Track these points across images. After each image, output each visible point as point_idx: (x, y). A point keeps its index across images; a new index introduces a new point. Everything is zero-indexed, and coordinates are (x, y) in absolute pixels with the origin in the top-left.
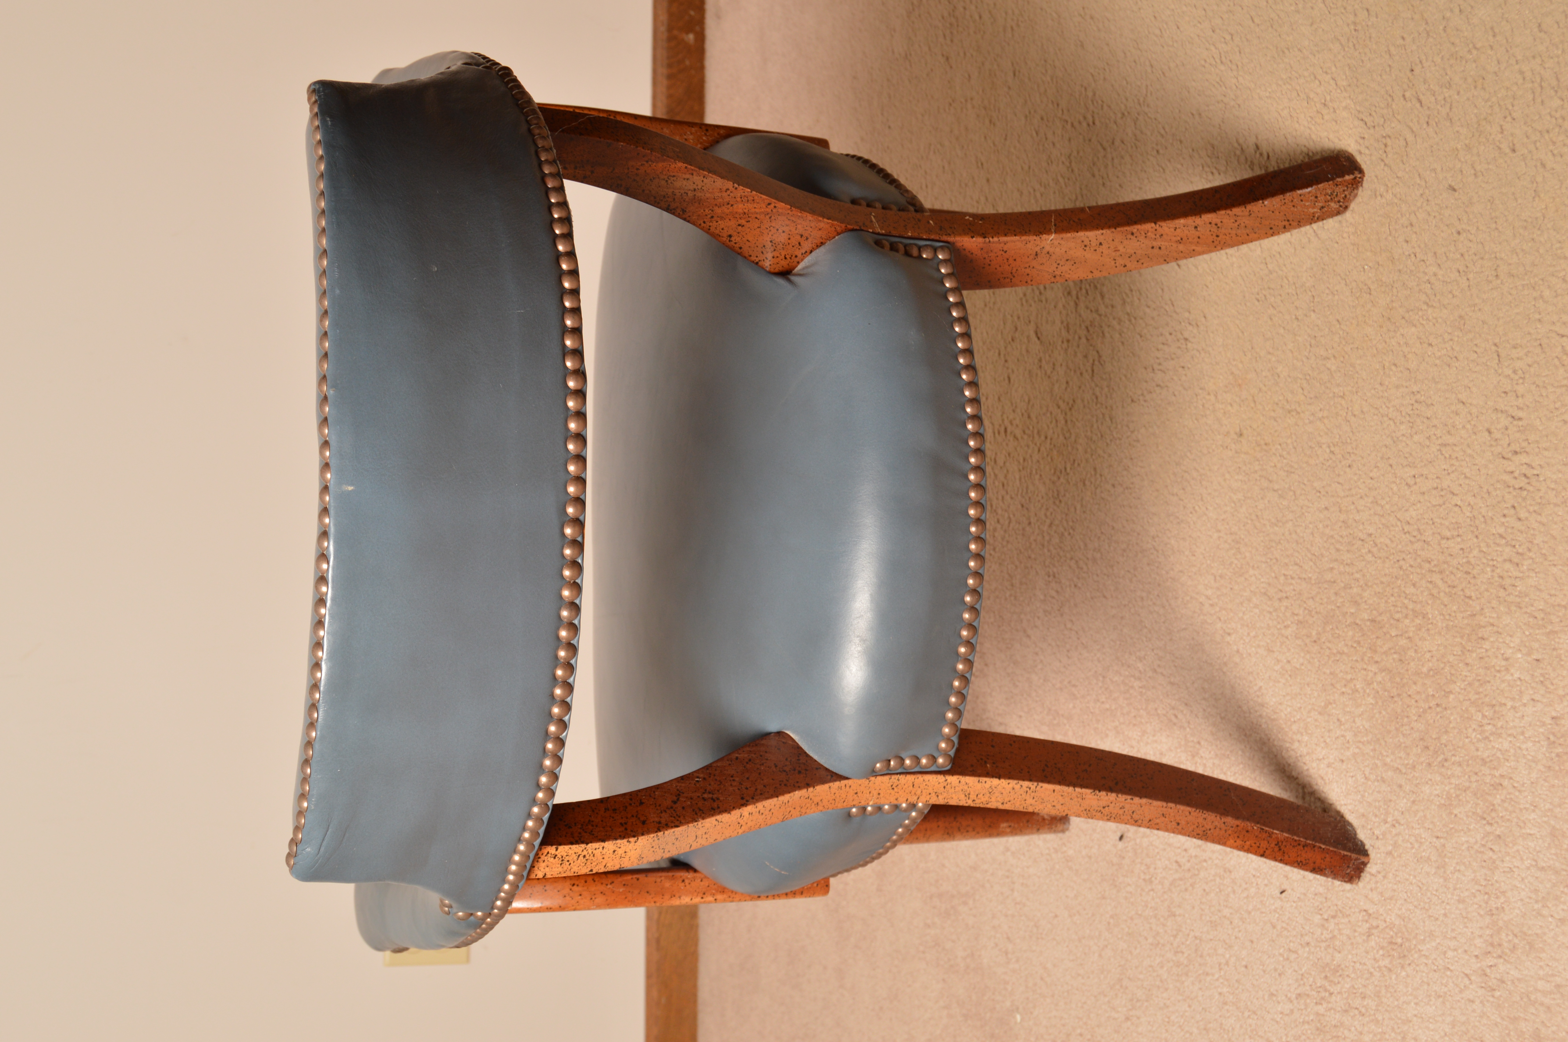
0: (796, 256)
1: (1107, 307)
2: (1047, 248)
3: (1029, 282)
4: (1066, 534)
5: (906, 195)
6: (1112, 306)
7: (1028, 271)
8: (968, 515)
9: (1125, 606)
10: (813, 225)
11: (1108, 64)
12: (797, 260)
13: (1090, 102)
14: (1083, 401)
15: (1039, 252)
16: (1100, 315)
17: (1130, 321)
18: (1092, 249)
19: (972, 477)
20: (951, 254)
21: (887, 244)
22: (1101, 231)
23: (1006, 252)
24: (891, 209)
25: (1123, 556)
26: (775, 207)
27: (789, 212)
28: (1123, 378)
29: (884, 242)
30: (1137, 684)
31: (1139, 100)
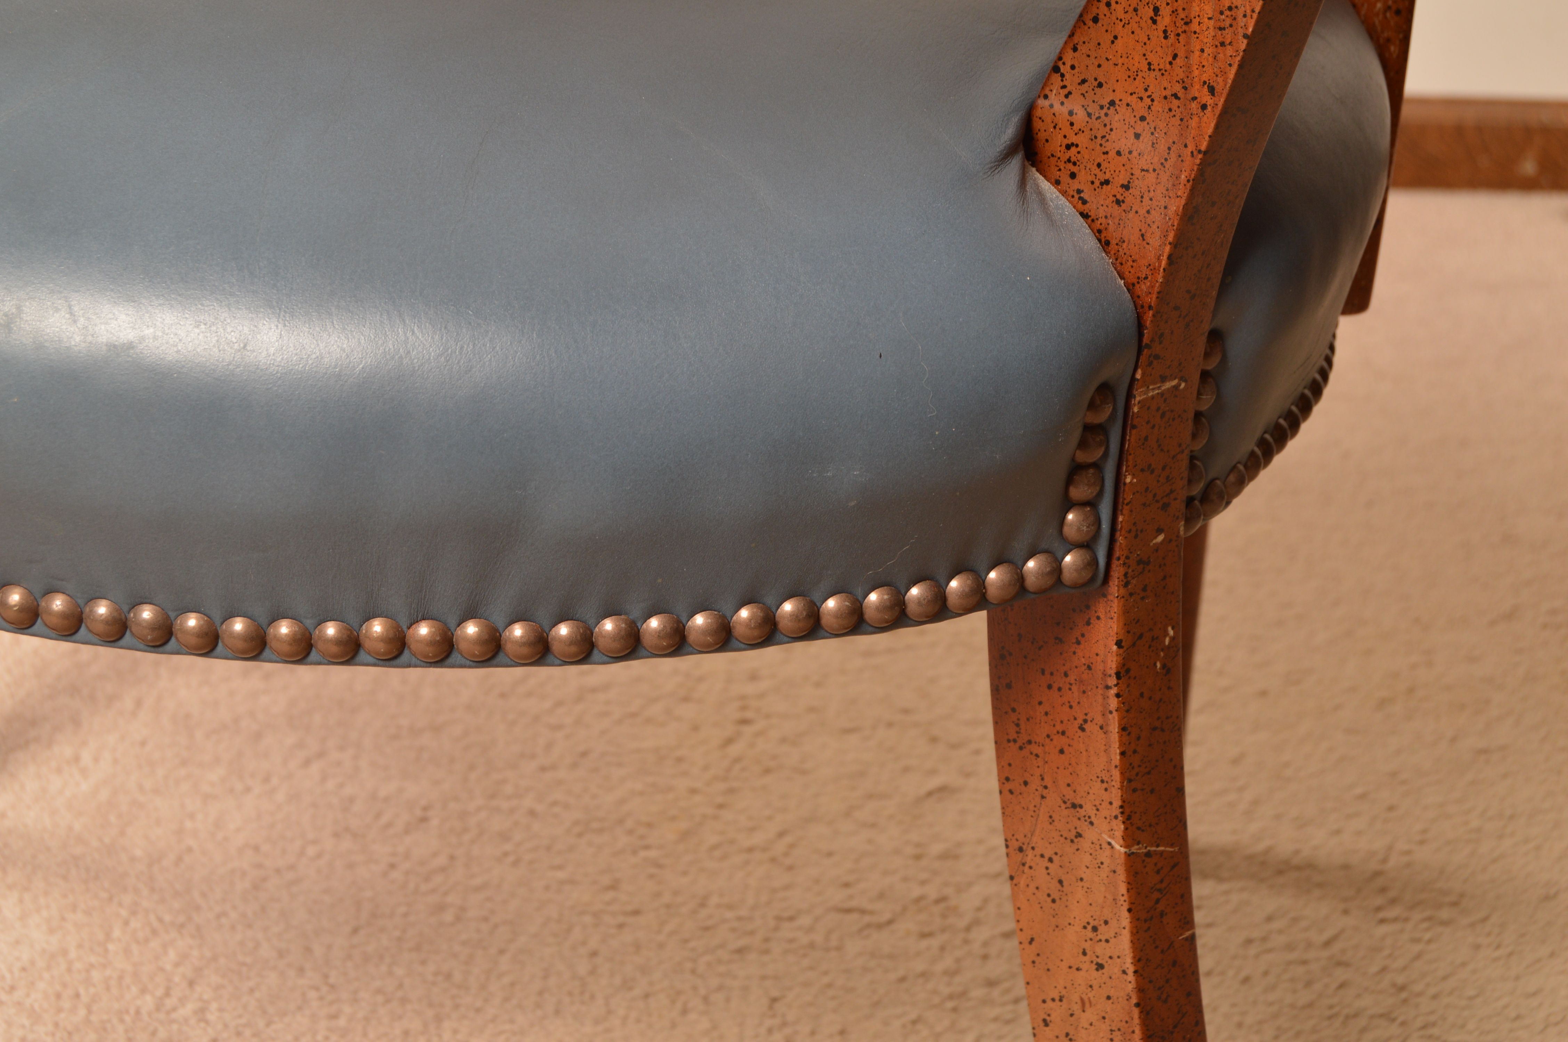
0: (1073, 176)
1: (985, 944)
2: (1090, 834)
3: (1008, 786)
4: (508, 847)
5: (1232, 478)
6: (985, 957)
7: (1035, 783)
8: (369, 617)
9: (326, 976)
10: (1156, 216)
11: (1510, 954)
12: (1065, 178)
13: (1427, 914)
14: (787, 887)
15: (1082, 812)
16: (968, 929)
17: (951, 997)
18: (1087, 946)
19: (471, 629)
20: (1075, 586)
21: (1101, 417)
22: (1131, 969)
23: (1082, 729)
24: (1194, 436)
25: (436, 974)
26: (1204, 107)
27: (1191, 147)
28: (826, 980)
29: (1108, 410)
30: (148, 1002)
31: (1434, 1024)
